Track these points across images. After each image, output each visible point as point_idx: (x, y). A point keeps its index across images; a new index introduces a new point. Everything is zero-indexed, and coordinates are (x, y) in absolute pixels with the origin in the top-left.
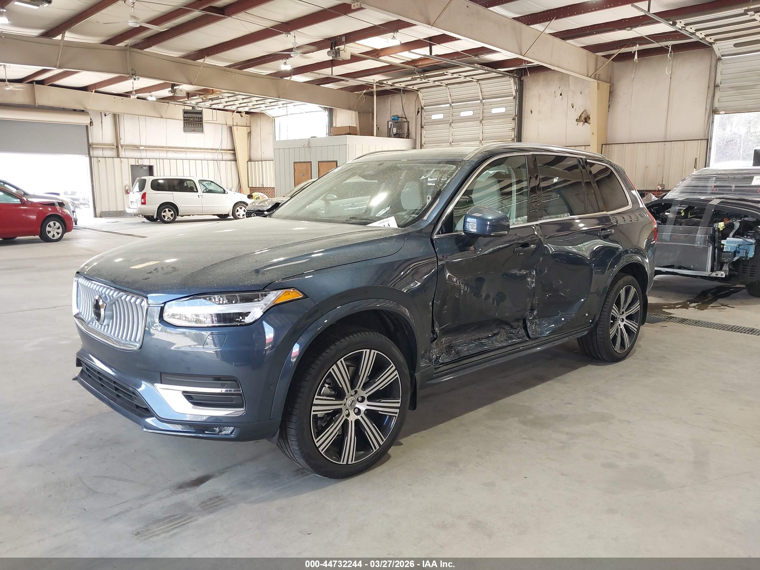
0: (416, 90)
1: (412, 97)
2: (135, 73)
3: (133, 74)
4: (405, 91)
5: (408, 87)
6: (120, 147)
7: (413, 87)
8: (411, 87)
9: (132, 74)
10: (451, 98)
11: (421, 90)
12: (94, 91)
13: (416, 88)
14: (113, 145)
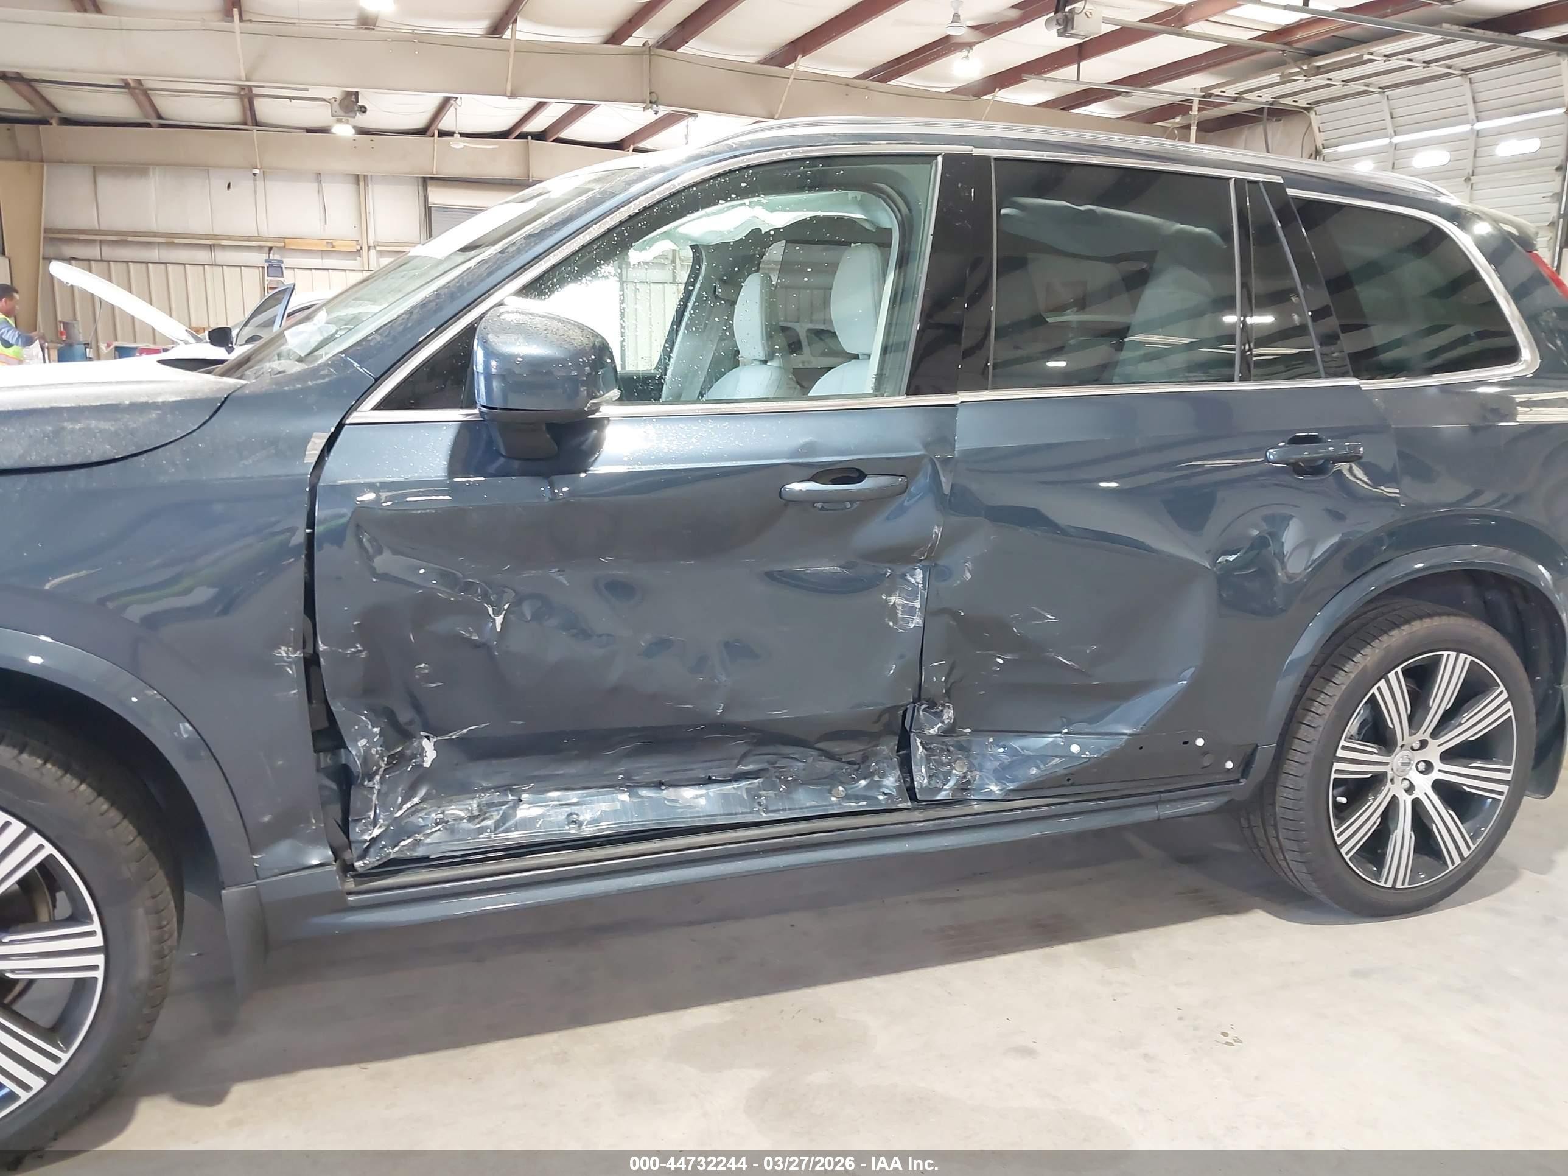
0: (1305, 108)
1: (1295, 127)
2: (658, 99)
3: (653, 101)
4: (1276, 113)
5: (1282, 101)
6: (678, 261)
7: (1295, 101)
8: (1288, 101)
9: (651, 102)
10: (1393, 123)
11: (1320, 108)
12: (632, 148)
13: (1302, 102)
14: (667, 258)
